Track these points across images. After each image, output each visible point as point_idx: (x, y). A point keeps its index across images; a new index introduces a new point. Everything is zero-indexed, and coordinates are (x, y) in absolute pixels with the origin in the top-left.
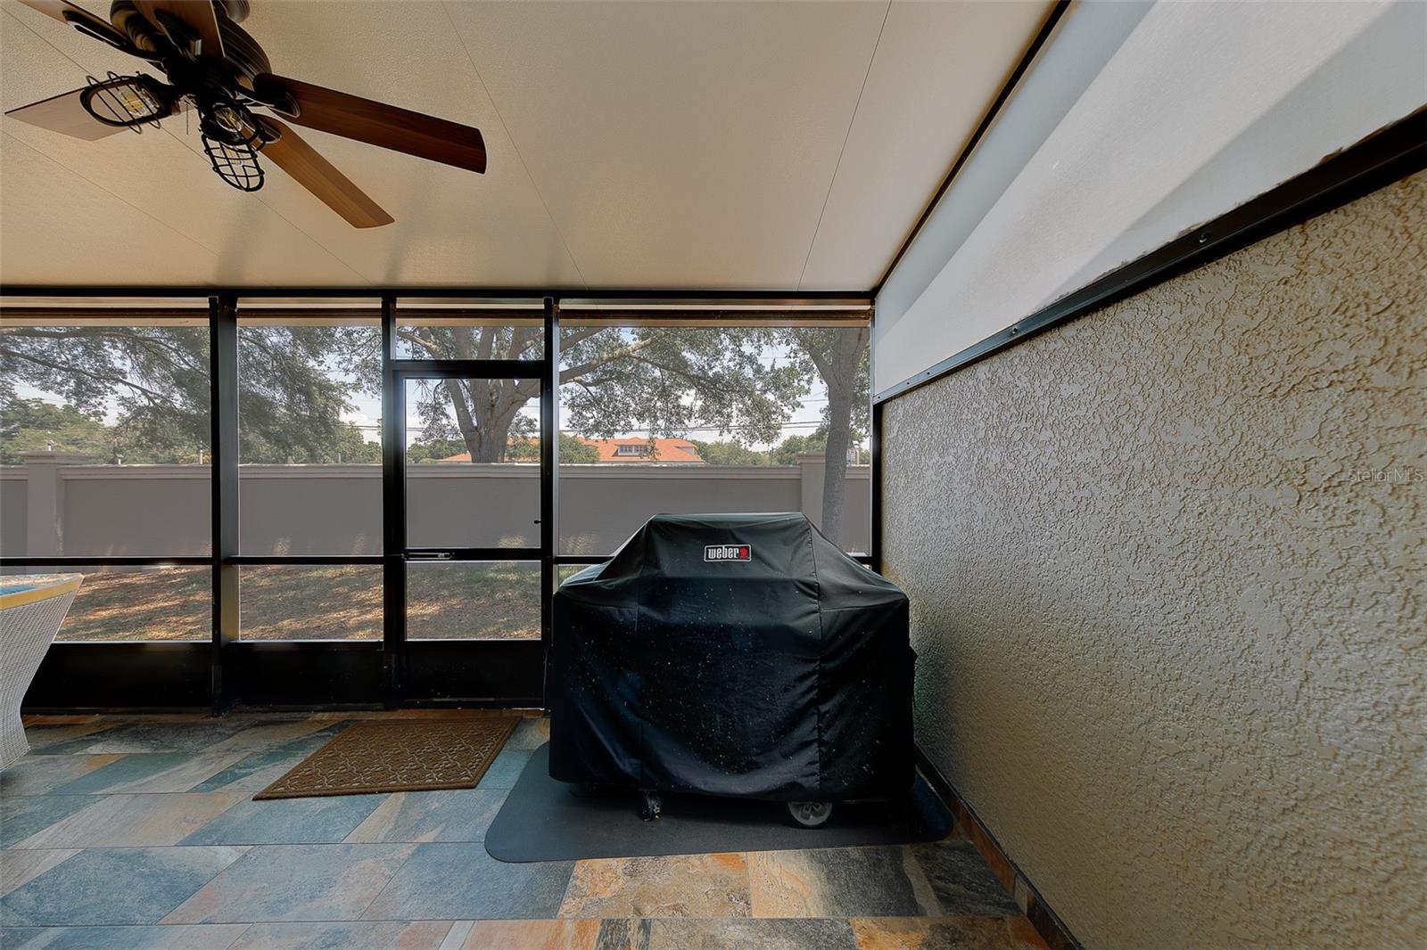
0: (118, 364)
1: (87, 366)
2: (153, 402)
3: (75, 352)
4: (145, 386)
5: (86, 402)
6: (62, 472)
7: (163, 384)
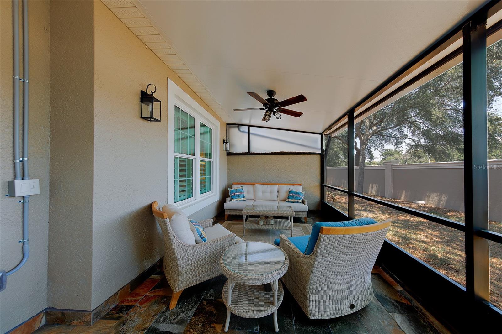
0: (406, 133)
1: (399, 136)
2: (416, 143)
3: (396, 132)
4: (413, 138)
5: (398, 146)
6: (393, 167)
7: (418, 136)
